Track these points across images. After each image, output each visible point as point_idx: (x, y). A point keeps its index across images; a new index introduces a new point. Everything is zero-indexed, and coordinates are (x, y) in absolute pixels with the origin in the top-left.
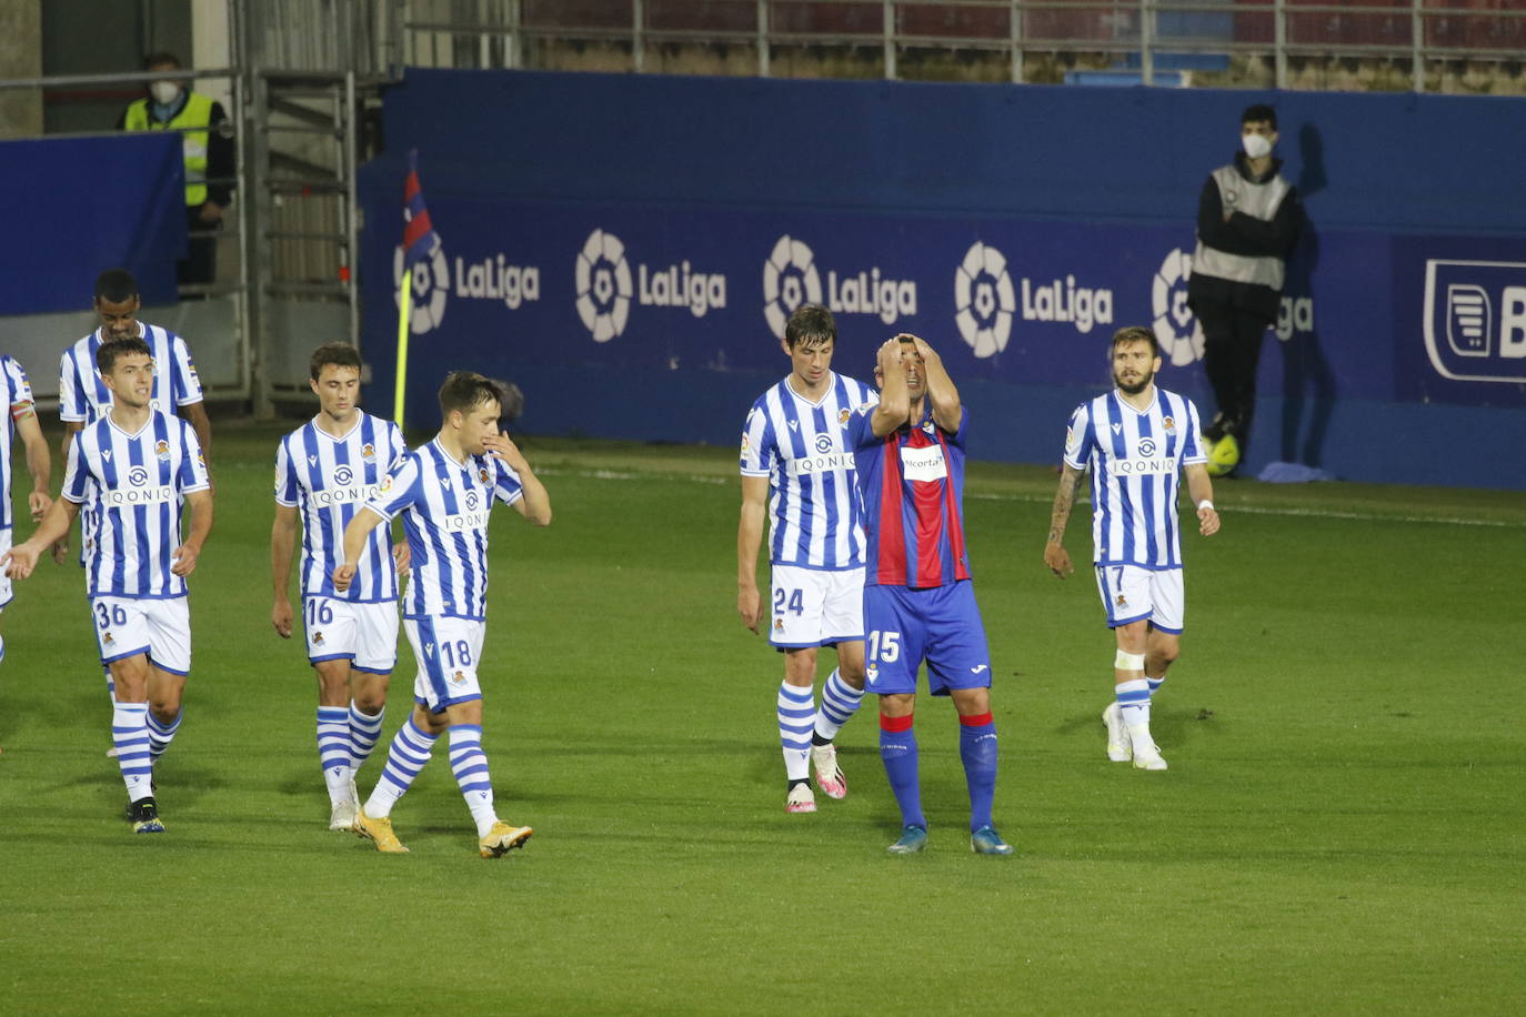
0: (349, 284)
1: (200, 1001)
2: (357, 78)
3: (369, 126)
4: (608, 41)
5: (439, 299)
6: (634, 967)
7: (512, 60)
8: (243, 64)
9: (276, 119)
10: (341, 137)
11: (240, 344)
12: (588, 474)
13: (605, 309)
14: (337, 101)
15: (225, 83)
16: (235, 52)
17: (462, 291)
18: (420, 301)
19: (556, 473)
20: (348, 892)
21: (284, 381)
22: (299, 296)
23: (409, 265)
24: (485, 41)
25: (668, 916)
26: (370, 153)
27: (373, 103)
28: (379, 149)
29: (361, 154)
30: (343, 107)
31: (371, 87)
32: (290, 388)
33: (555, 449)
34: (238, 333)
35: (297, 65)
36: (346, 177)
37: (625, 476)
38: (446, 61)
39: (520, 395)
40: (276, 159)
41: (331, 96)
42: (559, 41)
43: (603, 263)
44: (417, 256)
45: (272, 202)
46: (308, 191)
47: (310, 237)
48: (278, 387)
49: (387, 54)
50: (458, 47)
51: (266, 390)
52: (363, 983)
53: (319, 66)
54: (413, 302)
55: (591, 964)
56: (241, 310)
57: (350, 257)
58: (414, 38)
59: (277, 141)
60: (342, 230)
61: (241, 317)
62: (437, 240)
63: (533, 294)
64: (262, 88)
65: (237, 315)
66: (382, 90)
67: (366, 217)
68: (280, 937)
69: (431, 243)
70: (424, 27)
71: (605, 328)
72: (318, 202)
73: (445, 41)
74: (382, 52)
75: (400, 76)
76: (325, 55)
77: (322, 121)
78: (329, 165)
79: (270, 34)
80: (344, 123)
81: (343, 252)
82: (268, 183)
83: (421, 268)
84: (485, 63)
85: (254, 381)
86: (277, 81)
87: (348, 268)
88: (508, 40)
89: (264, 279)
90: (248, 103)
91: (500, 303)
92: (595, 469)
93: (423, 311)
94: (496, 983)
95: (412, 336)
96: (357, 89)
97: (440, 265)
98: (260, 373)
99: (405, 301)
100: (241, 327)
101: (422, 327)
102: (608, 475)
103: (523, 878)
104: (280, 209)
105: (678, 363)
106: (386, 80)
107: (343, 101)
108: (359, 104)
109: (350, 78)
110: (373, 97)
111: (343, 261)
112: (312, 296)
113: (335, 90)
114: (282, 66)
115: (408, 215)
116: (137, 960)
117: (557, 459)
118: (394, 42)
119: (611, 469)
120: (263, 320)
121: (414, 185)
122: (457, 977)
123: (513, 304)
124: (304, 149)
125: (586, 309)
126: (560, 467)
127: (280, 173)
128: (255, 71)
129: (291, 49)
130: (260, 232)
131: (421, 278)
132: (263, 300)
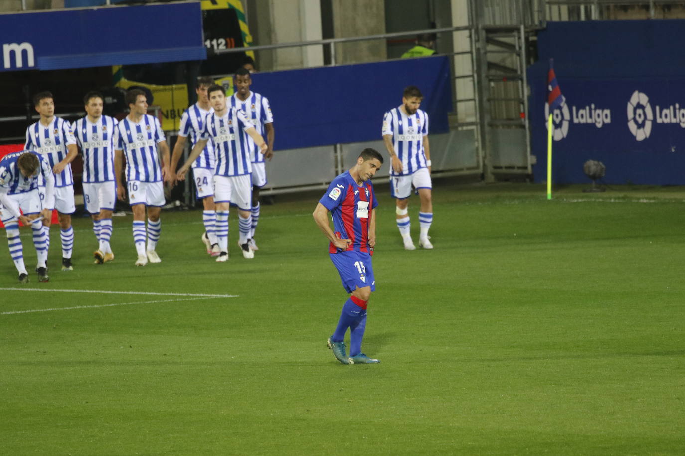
0: (525, 120)
1: (469, 443)
2: (526, 27)
3: (532, 49)
4: (638, 6)
5: (566, 125)
6: (663, 422)
7: (595, 16)
8: (475, 24)
9: (490, 47)
10: (519, 55)
11: (477, 149)
12: (635, 201)
13: (641, 126)
14: (517, 38)
15: (467, 33)
16: (471, 19)
17: (576, 121)
18: (557, 126)
19: (621, 201)
20: (533, 392)
21: (498, 165)
22: (503, 126)
23: (551, 112)
24: (582, 8)
25: (678, 398)
26: (532, 61)
27: (533, 38)
28: (537, 58)
29: (528, 62)
30: (519, 41)
31: (532, 31)
32: (500, 168)
33: (621, 190)
34: (476, 144)
35: (498, 23)
36: (522, 72)
37: (652, 201)
38: (565, 18)
39: (603, 166)
40: (491, 65)
41: (514, 36)
42: (616, 7)
43: (639, 106)
44: (555, 106)
45: (489, 85)
46: (505, 79)
47: (507, 100)
48: (495, 167)
49: (539, 16)
50: (570, 12)
51: (490, 169)
52: (541, 433)
53: (508, 23)
54: (554, 127)
55: (644, 421)
56: (477, 135)
57: (525, 108)
58: (550, 9)
59: (491, 58)
60: (521, 96)
61: (477, 137)
62: (564, 99)
63: (608, 121)
64: (483, 34)
65: (476, 137)
66: (537, 32)
67: (532, 89)
68: (504, 413)
69: (562, 100)
70: (556, 3)
71: (641, 135)
72: (510, 84)
73: (564, 9)
74: (536, 15)
75: (545, 26)
76: (511, 19)
77: (511, 47)
78: (515, 67)
79: (486, 9)
80: (520, 48)
81: (522, 106)
82: (487, 76)
83: (557, 111)
84: (583, 18)
85: (484, 165)
86: (490, 31)
87: (524, 113)
88: (593, 7)
89: (487, 119)
90: (477, 41)
91: (593, 126)
92: (639, 199)
93: (559, 131)
94: (601, 431)
95: (554, 142)
96: (526, 32)
97: (566, 110)
98: (486, 162)
99: (550, 126)
100: (477, 141)
101: (558, 138)
102: (645, 201)
103: (612, 383)
104: (493, 87)
105: (675, 149)
106: (538, 28)
107: (520, 38)
108: (527, 39)
109: (522, 28)
110: (533, 36)
111: (522, 110)
112: (509, 126)
113: (516, 34)
114: (492, 23)
115: (550, 88)
116: (440, 426)
117: (621, 194)
118: (542, 11)
119: (646, 198)
120: (487, 137)
121: (553, 74)
122: (584, 429)
123: (599, 126)
124: (503, 60)
125: (632, 126)
126: (623, 198)
127: (493, 72)
128: (480, 27)
129: (495, 16)
130: (485, 99)
131: (557, 116)
132: (487, 129)
